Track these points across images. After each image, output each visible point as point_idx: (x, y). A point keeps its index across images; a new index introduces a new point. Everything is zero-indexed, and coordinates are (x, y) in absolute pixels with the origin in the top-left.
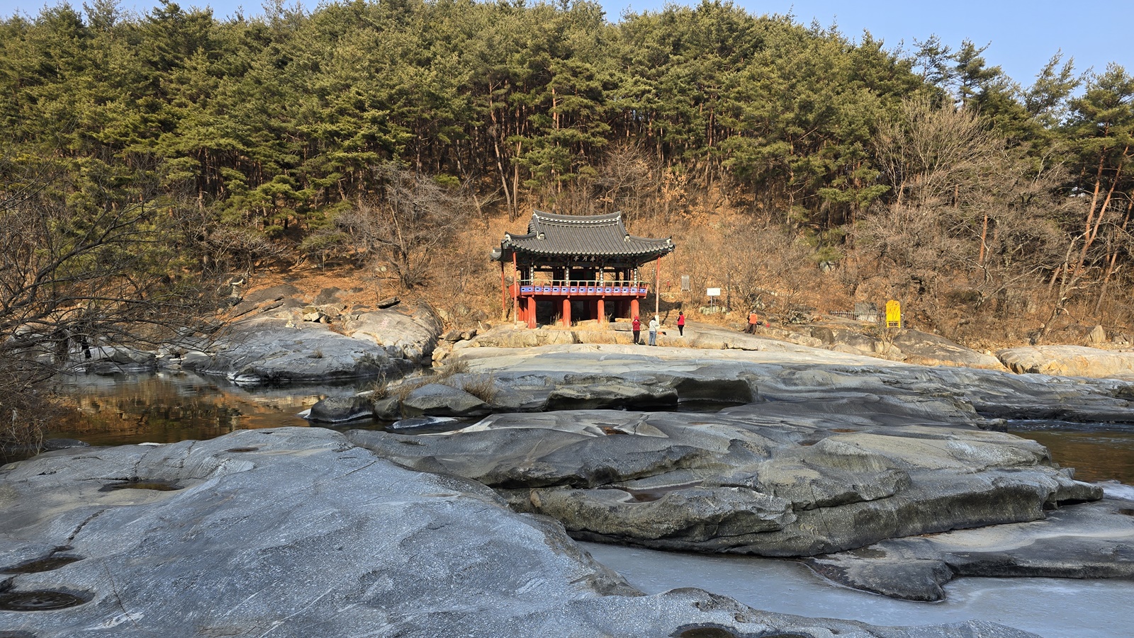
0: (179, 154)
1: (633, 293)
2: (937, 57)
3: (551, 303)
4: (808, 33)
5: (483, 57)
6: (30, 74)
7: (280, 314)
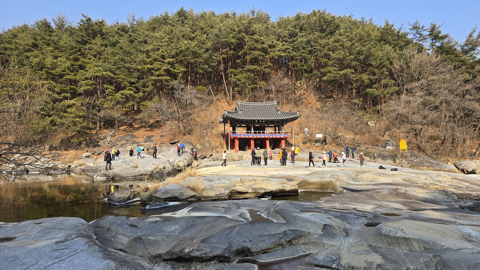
0: (87, 79)
1: (282, 137)
2: (419, 30)
3: (246, 141)
4: (359, 22)
5: (217, 35)
6: (28, 47)
7: (127, 147)
